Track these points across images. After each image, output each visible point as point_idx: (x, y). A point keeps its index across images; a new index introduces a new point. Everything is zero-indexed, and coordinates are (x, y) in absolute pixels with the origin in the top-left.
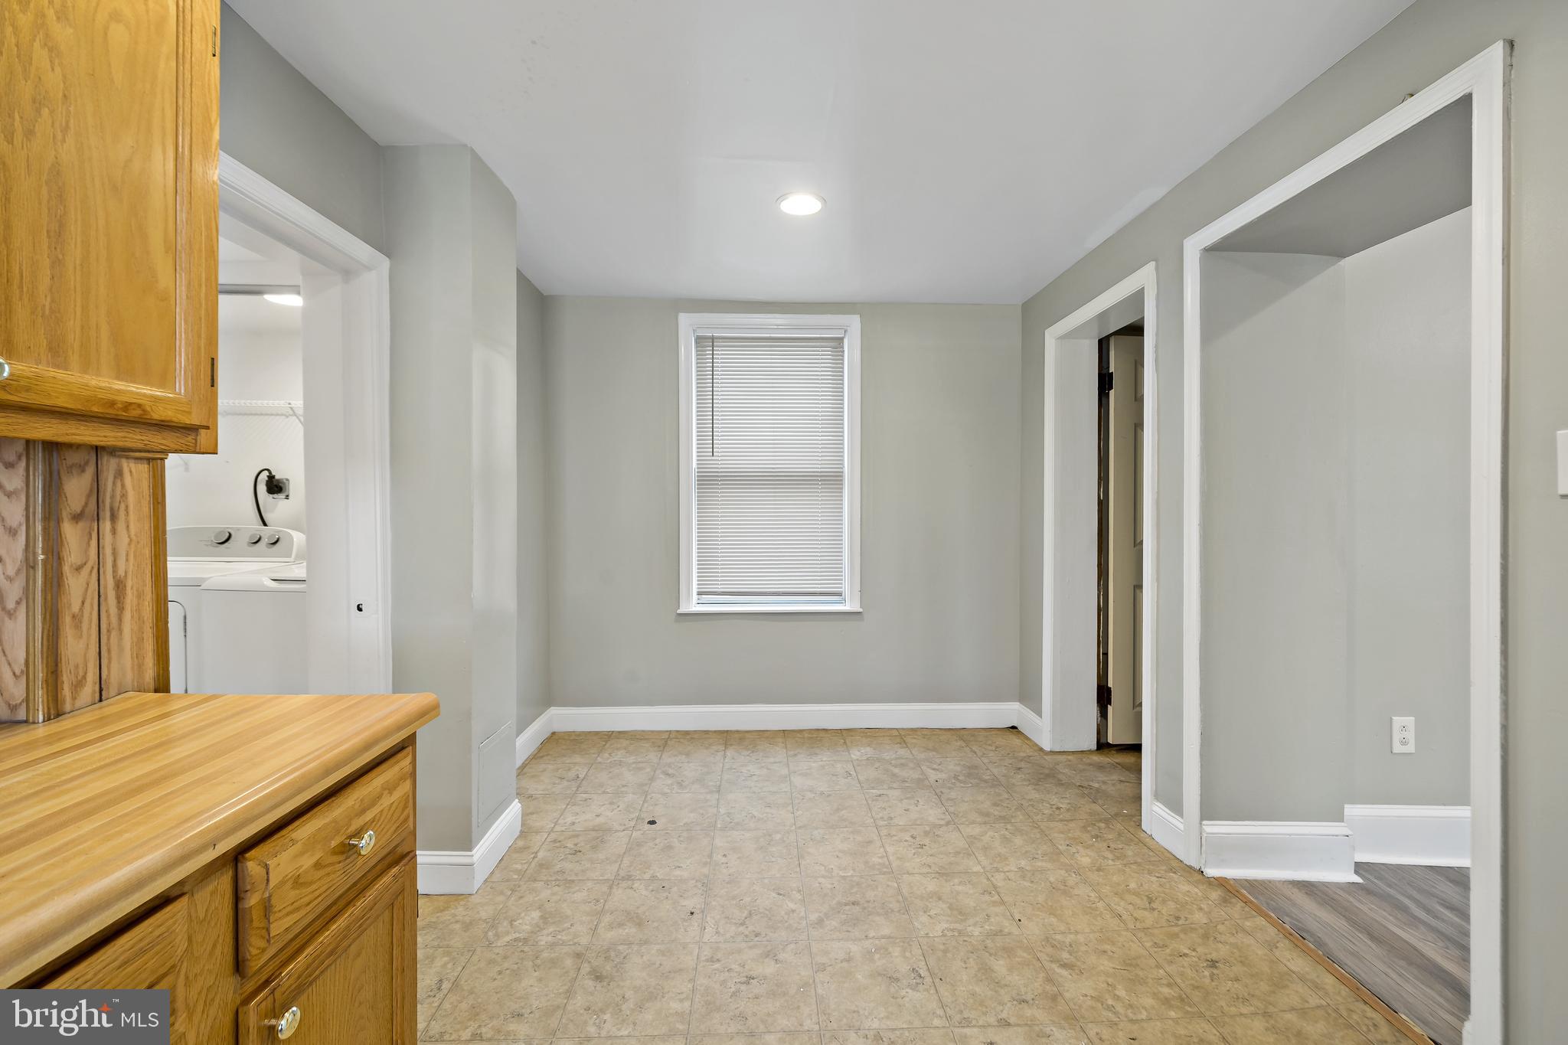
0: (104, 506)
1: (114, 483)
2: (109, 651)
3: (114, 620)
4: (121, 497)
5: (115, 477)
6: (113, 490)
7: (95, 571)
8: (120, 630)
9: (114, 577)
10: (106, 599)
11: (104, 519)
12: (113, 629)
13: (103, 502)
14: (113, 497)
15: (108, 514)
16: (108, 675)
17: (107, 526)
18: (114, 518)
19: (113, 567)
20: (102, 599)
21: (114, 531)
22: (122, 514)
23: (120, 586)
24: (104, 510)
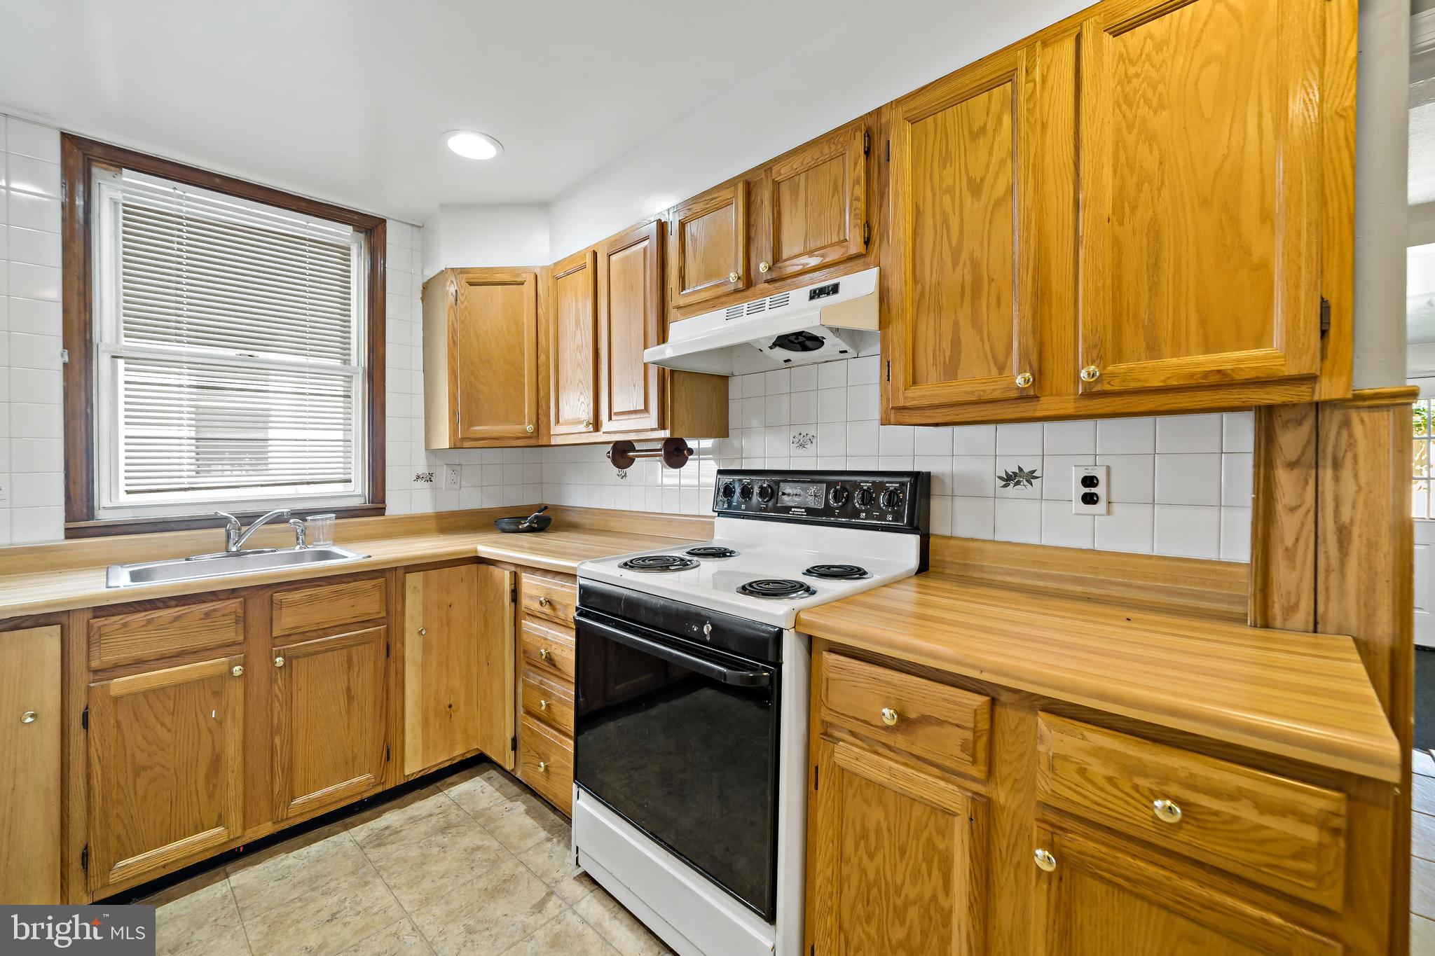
0: (1325, 455)
1: (1338, 433)
2: (1327, 589)
3: (1335, 563)
4: (1348, 446)
5: (1340, 428)
6: (1337, 440)
7: (1312, 513)
8: (1342, 574)
9: (1335, 522)
10: (1325, 541)
11: (1324, 467)
12: (1333, 570)
13: (1324, 451)
14: (1336, 447)
15: (1329, 462)
16: (1326, 613)
17: (1327, 474)
18: (1336, 465)
19: (1335, 512)
20: (1320, 540)
21: (1337, 479)
22: (1348, 462)
23: (1343, 533)
24: (1324, 459)
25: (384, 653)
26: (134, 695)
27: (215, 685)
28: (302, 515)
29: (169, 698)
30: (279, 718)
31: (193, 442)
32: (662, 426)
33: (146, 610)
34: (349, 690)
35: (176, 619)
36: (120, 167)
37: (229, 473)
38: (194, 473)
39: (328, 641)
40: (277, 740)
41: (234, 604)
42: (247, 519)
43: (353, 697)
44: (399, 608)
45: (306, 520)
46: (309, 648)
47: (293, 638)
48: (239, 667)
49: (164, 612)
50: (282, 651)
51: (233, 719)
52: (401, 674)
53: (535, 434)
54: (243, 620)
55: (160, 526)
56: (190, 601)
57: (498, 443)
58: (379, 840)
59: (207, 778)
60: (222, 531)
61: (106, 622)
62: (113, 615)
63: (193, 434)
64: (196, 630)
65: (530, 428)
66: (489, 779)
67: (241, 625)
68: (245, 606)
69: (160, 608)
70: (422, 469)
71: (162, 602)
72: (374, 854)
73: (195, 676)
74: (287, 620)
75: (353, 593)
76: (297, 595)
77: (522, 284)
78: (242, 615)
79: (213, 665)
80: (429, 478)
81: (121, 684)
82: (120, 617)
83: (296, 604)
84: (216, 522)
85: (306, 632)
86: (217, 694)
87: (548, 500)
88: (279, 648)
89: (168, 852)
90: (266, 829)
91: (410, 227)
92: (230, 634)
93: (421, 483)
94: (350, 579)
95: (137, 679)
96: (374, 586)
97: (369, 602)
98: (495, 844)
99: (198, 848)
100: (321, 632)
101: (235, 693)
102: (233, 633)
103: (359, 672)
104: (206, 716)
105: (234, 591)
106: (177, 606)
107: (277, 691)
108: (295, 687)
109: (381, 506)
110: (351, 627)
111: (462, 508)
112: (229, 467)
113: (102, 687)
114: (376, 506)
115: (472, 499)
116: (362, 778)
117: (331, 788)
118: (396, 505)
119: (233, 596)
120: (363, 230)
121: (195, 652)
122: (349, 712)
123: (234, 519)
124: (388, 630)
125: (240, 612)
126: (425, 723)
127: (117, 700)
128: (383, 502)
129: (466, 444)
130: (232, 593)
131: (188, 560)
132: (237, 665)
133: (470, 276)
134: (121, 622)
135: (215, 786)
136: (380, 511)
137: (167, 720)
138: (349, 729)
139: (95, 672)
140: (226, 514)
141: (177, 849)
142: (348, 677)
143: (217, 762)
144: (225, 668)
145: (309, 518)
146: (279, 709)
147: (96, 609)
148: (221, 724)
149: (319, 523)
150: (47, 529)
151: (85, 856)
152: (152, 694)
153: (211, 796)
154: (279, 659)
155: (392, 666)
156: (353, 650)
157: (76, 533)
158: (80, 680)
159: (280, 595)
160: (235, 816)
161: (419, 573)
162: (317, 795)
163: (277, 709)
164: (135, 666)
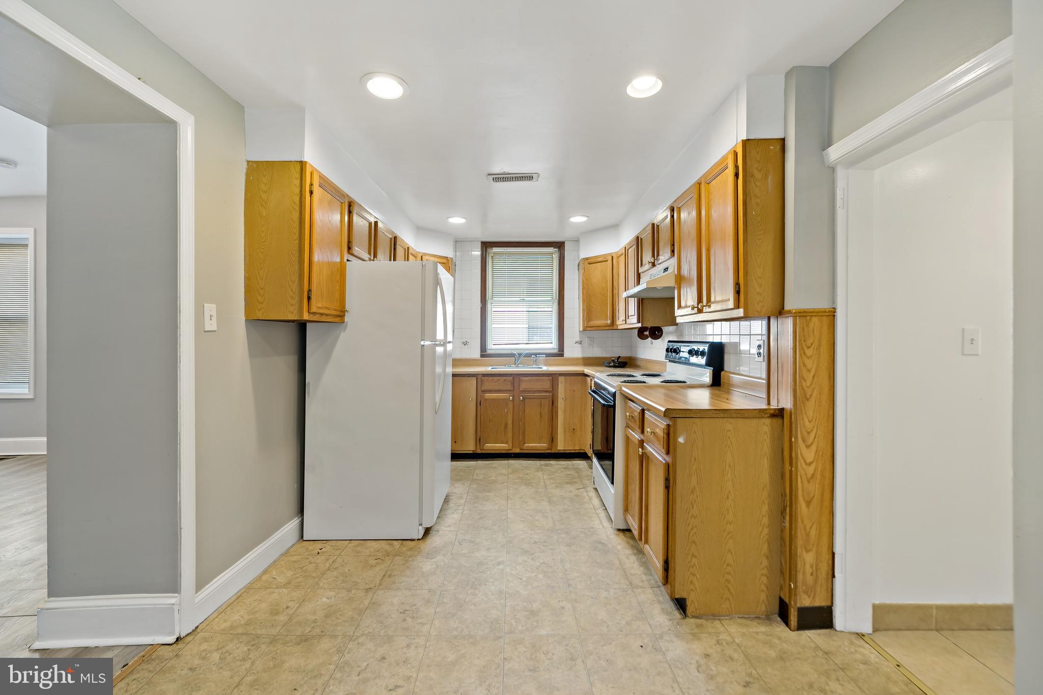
25: (551, 404)
26: (490, 399)
27: (506, 401)
28: (536, 354)
29: (496, 402)
30: (521, 417)
32: (639, 322)
33: (493, 376)
34: (540, 414)
35: (498, 380)
36: (492, 247)
38: (518, 339)
39: (534, 395)
40: (521, 423)
41: (511, 378)
42: (520, 355)
43: (542, 416)
44: (556, 388)
46: (529, 396)
47: (526, 392)
49: (495, 378)
50: (522, 395)
51: (510, 413)
52: (557, 412)
53: (612, 324)
54: (513, 384)
55: (500, 355)
56: (501, 376)
57: (598, 328)
58: (546, 465)
59: (504, 429)
60: (514, 358)
61: (484, 378)
64: (502, 384)
65: (609, 322)
66: (587, 463)
68: (513, 379)
70: (578, 339)
71: (495, 375)
72: (543, 467)
73: (502, 397)
74: (524, 386)
75: (542, 381)
76: (526, 379)
77: (607, 261)
79: (505, 395)
80: (580, 343)
81: (487, 395)
82: (487, 377)
83: (526, 381)
84: (512, 355)
85: (529, 391)
86: (507, 404)
87: (633, 355)
89: (496, 446)
90: (518, 451)
91: (573, 242)
92: (510, 387)
93: (577, 345)
94: (541, 376)
95: (489, 395)
96: (548, 379)
97: (546, 384)
98: (577, 475)
99: (502, 448)
100: (532, 392)
101: (511, 405)
103: (543, 408)
104: (504, 410)
106: (498, 377)
107: (521, 408)
108: (525, 408)
109: (562, 353)
110: (542, 392)
111: (594, 356)
113: (482, 395)
114: (560, 353)
115: (597, 352)
116: (544, 445)
117: (535, 445)
118: (568, 353)
120: (557, 247)
121: (502, 391)
122: (540, 421)
123: (517, 354)
124: (553, 395)
125: (512, 381)
126: (565, 431)
127: (486, 400)
128: (563, 352)
129: (588, 329)
130: (511, 375)
131: (505, 366)
132: (511, 397)
133: (590, 260)
134: (487, 379)
135: (506, 431)
136: (562, 355)
137: (496, 408)
138: (540, 426)
139: (482, 391)
140: (515, 353)
142: (540, 409)
143: (506, 425)
144: (508, 397)
145: (538, 355)
147: (483, 374)
148: (507, 414)
149: (541, 358)
150: (476, 354)
151: (480, 439)
152: (493, 400)
153: (505, 434)
154: (521, 398)
155: (554, 409)
156: (542, 400)
157: (482, 356)
158: (480, 392)
159: (522, 378)
160: (510, 443)
161: (563, 377)
162: (531, 445)
163: (521, 413)
164: (490, 391)
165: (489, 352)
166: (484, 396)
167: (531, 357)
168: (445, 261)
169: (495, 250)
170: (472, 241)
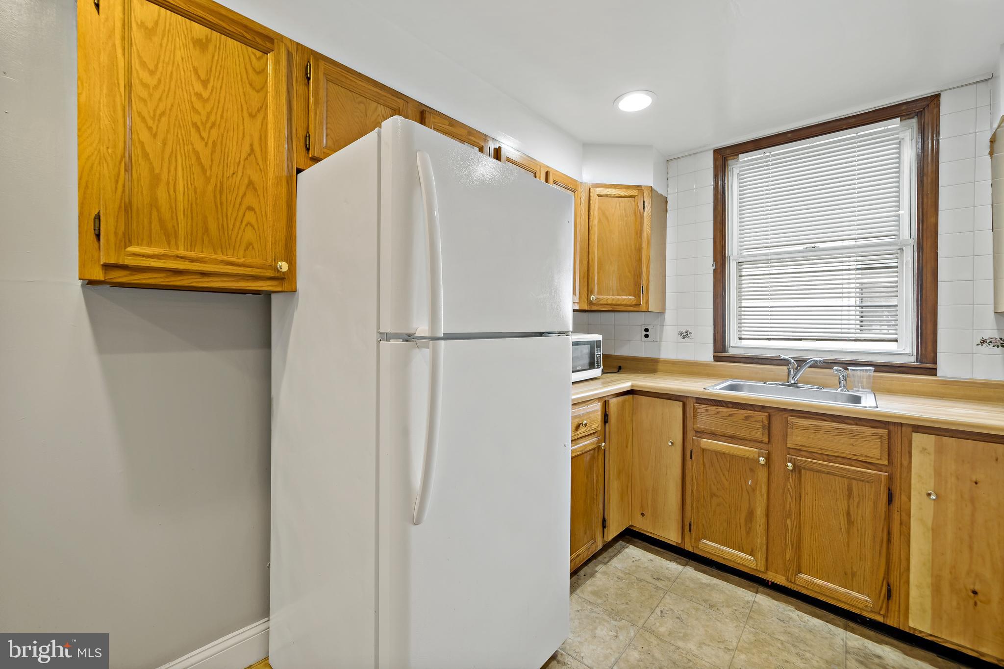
25: (884, 498)
26: (713, 452)
27: (750, 464)
28: (845, 364)
29: (727, 461)
30: (790, 507)
31: (858, 308)
33: (718, 406)
34: (848, 514)
35: (730, 415)
36: (738, 155)
37: (886, 331)
38: (858, 331)
39: (830, 466)
40: (789, 522)
41: (763, 416)
42: (801, 362)
43: (853, 522)
44: (905, 463)
45: (848, 369)
46: (814, 465)
47: (802, 453)
48: (763, 458)
49: (726, 410)
50: (793, 459)
51: (761, 492)
54: (769, 428)
55: (756, 360)
56: (740, 407)
59: (746, 521)
60: (786, 368)
61: (700, 407)
62: (703, 404)
63: (858, 303)
64: (740, 425)
67: (766, 431)
68: (770, 416)
69: (724, 407)
70: (990, 334)
71: (725, 403)
73: (739, 453)
74: (796, 439)
75: (854, 434)
76: (805, 422)
78: (767, 425)
79: (749, 451)
81: (707, 443)
82: (706, 406)
83: (804, 428)
84: (785, 362)
85: (814, 453)
86: (752, 470)
88: (792, 457)
89: (722, 550)
90: (781, 580)
92: (759, 435)
94: (852, 422)
95: (711, 442)
96: (877, 434)
97: (868, 446)
99: (739, 561)
100: (825, 457)
101: (761, 475)
102: (761, 435)
103: (858, 503)
104: (747, 482)
105: (763, 407)
106: (732, 408)
107: (789, 487)
108: (803, 490)
109: (930, 366)
110: (853, 463)
112: (886, 327)
113: (697, 440)
114: (924, 366)
116: (861, 597)
117: (831, 585)
119: (762, 410)
120: (914, 115)
121: (741, 439)
122: (848, 532)
123: (792, 361)
124: (890, 478)
125: (766, 422)
126: (936, 590)
127: (703, 450)
128: (935, 362)
130: (763, 408)
131: (765, 383)
132: (762, 457)
134: (706, 409)
135: (750, 528)
136: (929, 371)
137: (726, 473)
138: (848, 546)
139: (697, 432)
140: (787, 357)
141: (729, 553)
142: (848, 503)
143: (751, 514)
144: (756, 456)
145: (850, 368)
146: (790, 500)
147: (697, 398)
148: (754, 490)
149: (859, 373)
150: (706, 354)
151: (690, 525)
152: (720, 455)
153: (748, 533)
154: (789, 464)
155: (896, 517)
156: (854, 482)
157: (717, 359)
158: (691, 434)
159: (791, 419)
160: (761, 556)
161: (933, 436)
162: (819, 581)
163: (789, 500)
164: (713, 435)
165: (732, 352)
166: (699, 442)
167: (831, 368)
168: (634, 192)
169: (743, 158)
170: (694, 154)
